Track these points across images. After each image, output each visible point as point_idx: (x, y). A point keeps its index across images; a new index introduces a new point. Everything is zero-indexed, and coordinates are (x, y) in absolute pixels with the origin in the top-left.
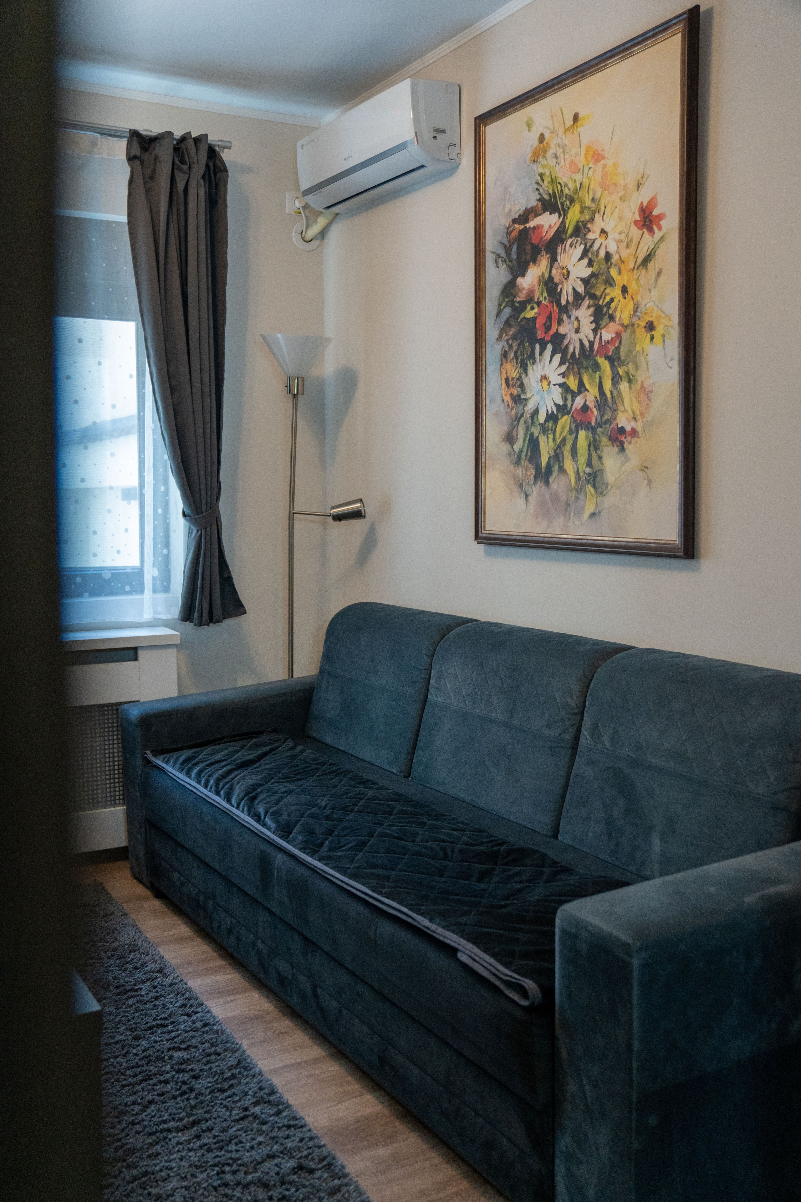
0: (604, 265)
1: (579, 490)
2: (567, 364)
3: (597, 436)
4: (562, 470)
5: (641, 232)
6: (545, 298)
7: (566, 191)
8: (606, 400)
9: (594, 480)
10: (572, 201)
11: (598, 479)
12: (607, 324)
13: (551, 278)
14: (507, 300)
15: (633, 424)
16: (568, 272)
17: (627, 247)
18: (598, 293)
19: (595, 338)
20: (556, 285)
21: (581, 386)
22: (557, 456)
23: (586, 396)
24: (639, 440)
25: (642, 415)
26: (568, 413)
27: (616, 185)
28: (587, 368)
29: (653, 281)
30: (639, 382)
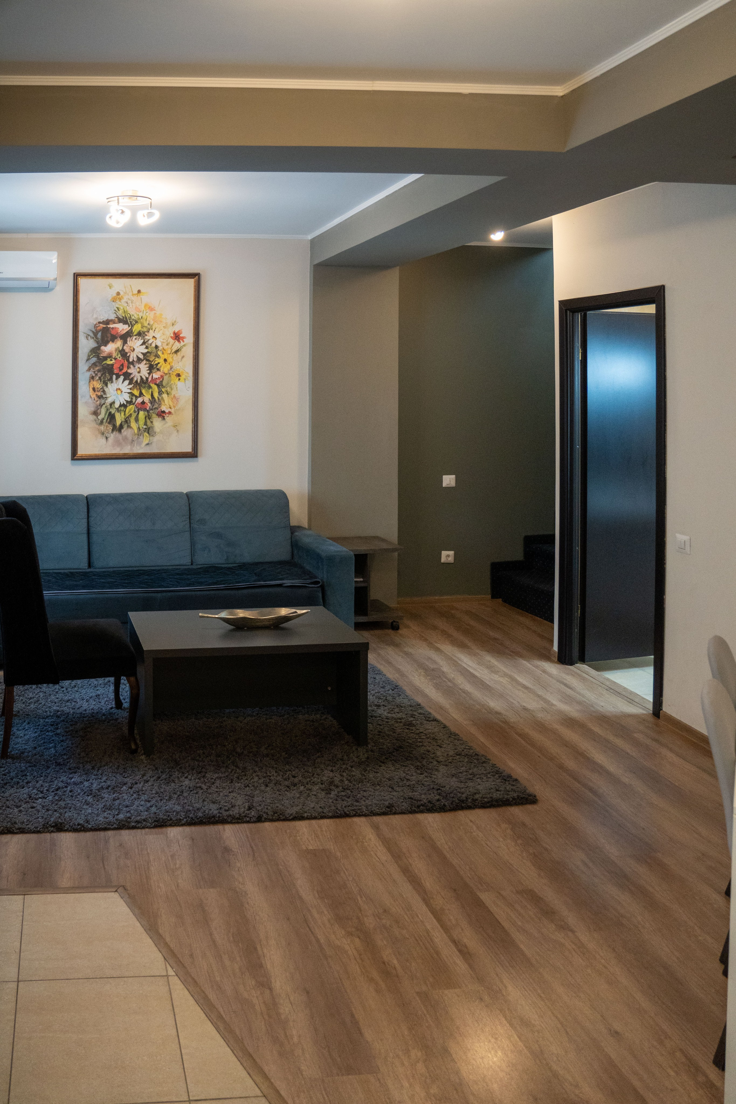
0: (154, 350)
1: (139, 435)
2: (133, 385)
3: (150, 414)
4: (129, 427)
5: (174, 341)
6: (119, 357)
7: (133, 317)
8: (155, 400)
9: (148, 431)
10: (136, 322)
11: (150, 431)
12: (156, 372)
13: (123, 350)
14: (94, 354)
15: (170, 410)
16: (134, 349)
17: (167, 345)
18: (151, 359)
19: (149, 376)
20: (127, 353)
21: (141, 394)
22: (127, 421)
23: (144, 398)
24: (172, 416)
25: (174, 407)
26: (133, 404)
27: (161, 321)
28: (144, 387)
29: (180, 359)
30: (173, 395)
